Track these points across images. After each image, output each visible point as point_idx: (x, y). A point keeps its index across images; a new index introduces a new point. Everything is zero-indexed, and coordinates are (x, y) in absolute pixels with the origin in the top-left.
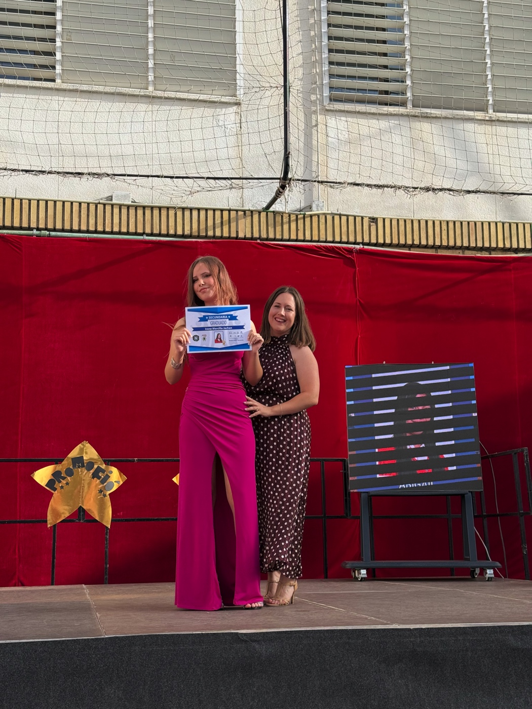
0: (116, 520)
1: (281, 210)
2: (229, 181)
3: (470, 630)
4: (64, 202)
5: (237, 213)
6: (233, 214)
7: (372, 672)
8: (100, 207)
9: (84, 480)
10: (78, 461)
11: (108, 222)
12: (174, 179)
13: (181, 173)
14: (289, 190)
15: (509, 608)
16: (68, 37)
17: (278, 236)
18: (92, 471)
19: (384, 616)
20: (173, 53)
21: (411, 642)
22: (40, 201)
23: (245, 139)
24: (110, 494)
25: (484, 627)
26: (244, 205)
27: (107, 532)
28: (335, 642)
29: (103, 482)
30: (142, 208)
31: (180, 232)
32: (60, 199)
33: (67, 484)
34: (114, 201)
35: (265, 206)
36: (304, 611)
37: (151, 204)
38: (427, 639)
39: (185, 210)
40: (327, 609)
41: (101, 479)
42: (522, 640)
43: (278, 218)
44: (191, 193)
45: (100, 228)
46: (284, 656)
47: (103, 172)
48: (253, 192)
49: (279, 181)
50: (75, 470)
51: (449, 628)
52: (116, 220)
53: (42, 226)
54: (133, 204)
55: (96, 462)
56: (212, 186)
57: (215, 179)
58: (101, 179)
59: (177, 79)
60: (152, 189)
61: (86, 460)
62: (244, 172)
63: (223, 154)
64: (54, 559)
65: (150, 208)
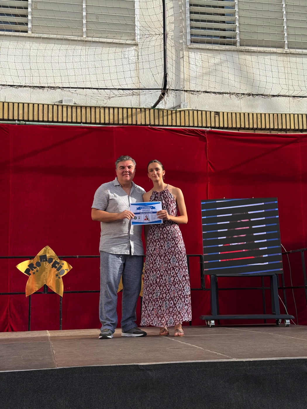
0: (66, 292)
1: (162, 108)
2: (131, 91)
4: (34, 104)
5: (136, 110)
6: (134, 110)
7: (221, 388)
8: (55, 107)
9: (47, 269)
10: (43, 257)
11: (60, 116)
12: (99, 90)
13: (103, 86)
14: (167, 96)
15: (302, 346)
16: (35, 6)
17: (161, 124)
18: (52, 264)
20: (98, 15)
21: (244, 369)
22: (20, 104)
23: (141, 65)
24: (62, 277)
26: (141, 105)
27: (61, 299)
29: (58, 270)
30: (80, 107)
31: (102, 121)
32: (31, 102)
33: (37, 271)
34: (63, 103)
35: (153, 106)
37: (85, 105)
38: (254, 368)
39: (106, 108)
40: (192, 347)
41: (57, 268)
43: (161, 113)
44: (109, 98)
45: (55, 120)
47: (56, 86)
48: (146, 98)
49: (161, 90)
50: (41, 263)
52: (65, 115)
53: (21, 118)
54: (74, 105)
55: (54, 258)
56: (121, 94)
57: (123, 89)
58: (55, 90)
59: (100, 30)
60: (86, 96)
61: (48, 257)
62: (140, 86)
63: (128, 74)
64: (29, 315)
65: (85, 107)
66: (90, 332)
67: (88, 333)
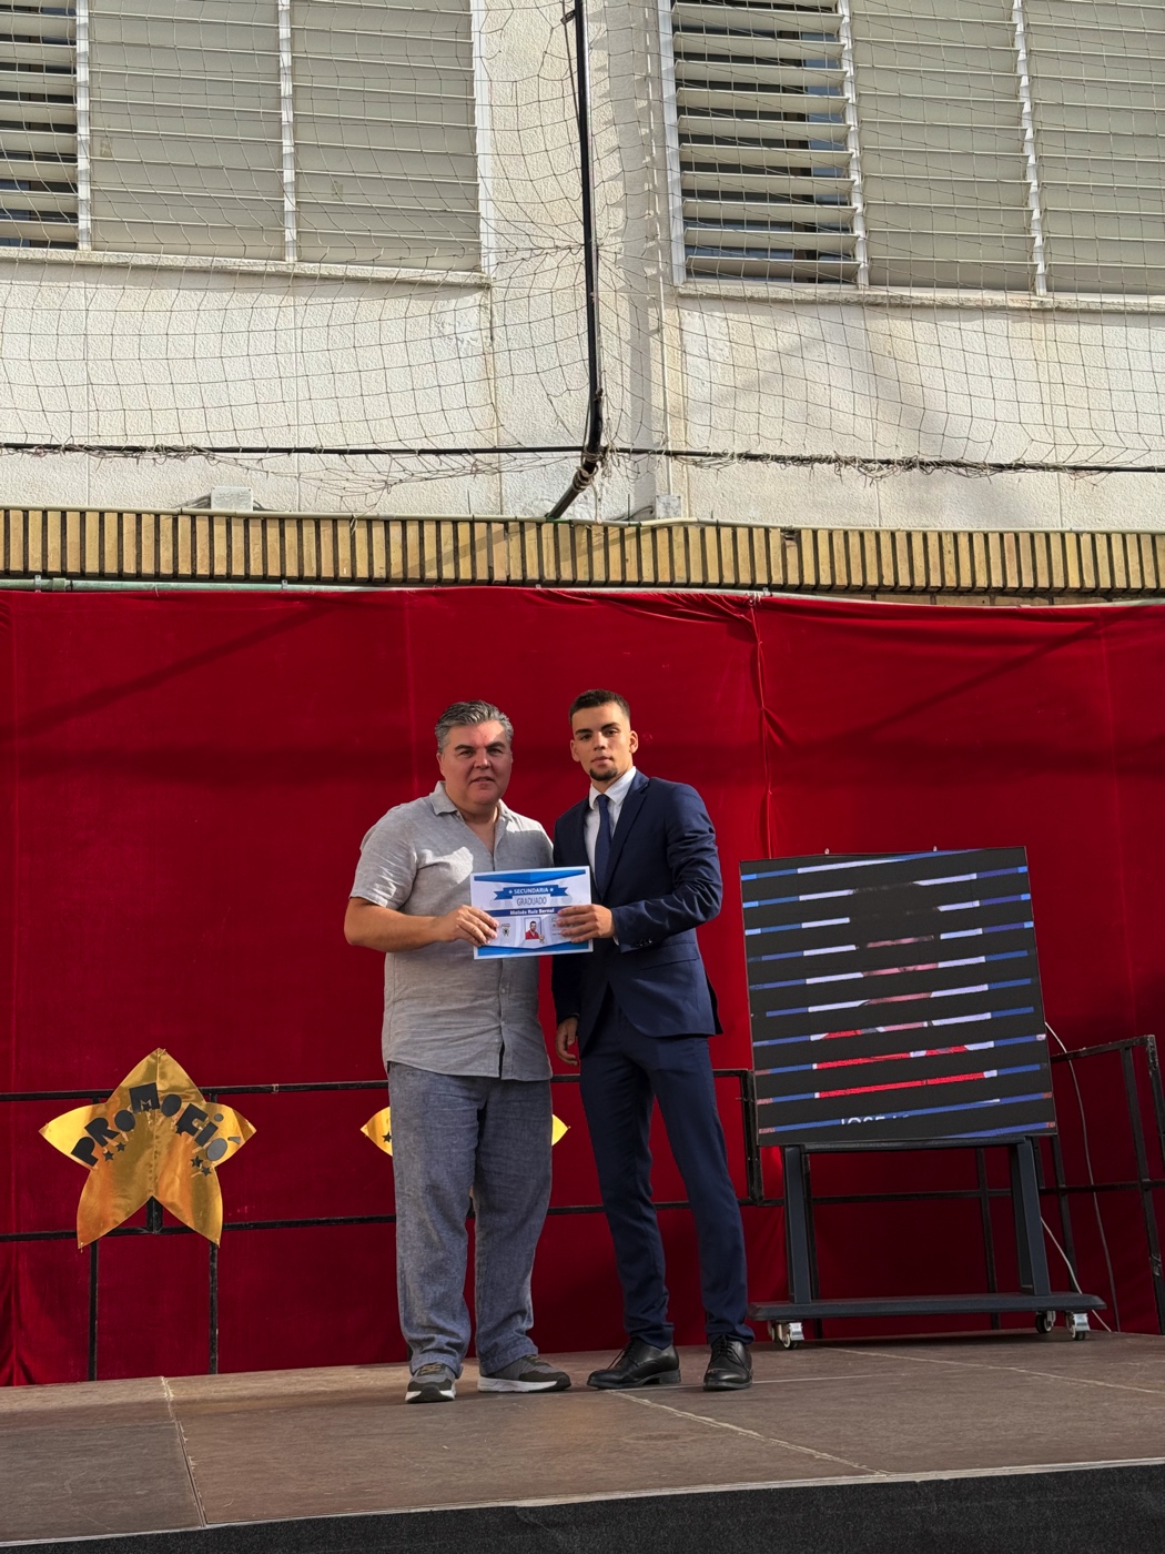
0: (232, 1226)
1: (586, 517)
2: (468, 457)
3: (1050, 1480)
4: (102, 514)
5: (489, 527)
6: (480, 529)
8: (184, 523)
9: (157, 1137)
10: (145, 1094)
11: (203, 556)
12: (347, 456)
13: (363, 440)
14: (603, 473)
16: (104, 149)
17: (582, 576)
18: (176, 1117)
20: (337, 179)
22: (49, 513)
23: (502, 362)
24: (218, 1168)
26: (505, 508)
27: (213, 1254)
29: (201, 1141)
30: (277, 522)
31: (362, 572)
32: (93, 506)
33: (121, 1147)
34: (215, 509)
35: (550, 510)
37: (297, 513)
38: (955, 1506)
39: (374, 523)
40: (720, 1431)
41: (197, 1135)
43: (582, 537)
44: (387, 485)
45: (184, 569)
47: (188, 443)
48: (524, 481)
49: (579, 453)
50: (137, 1116)
51: (1004, 1477)
52: (220, 550)
53: (54, 566)
54: (257, 512)
55: (188, 1097)
56: (432, 469)
57: (437, 452)
58: (184, 460)
59: (349, 235)
60: (298, 479)
61: (162, 1092)
62: (501, 437)
63: (454, 397)
64: (93, 1321)
65: (295, 522)
66: (327, 1381)
67: (319, 1385)
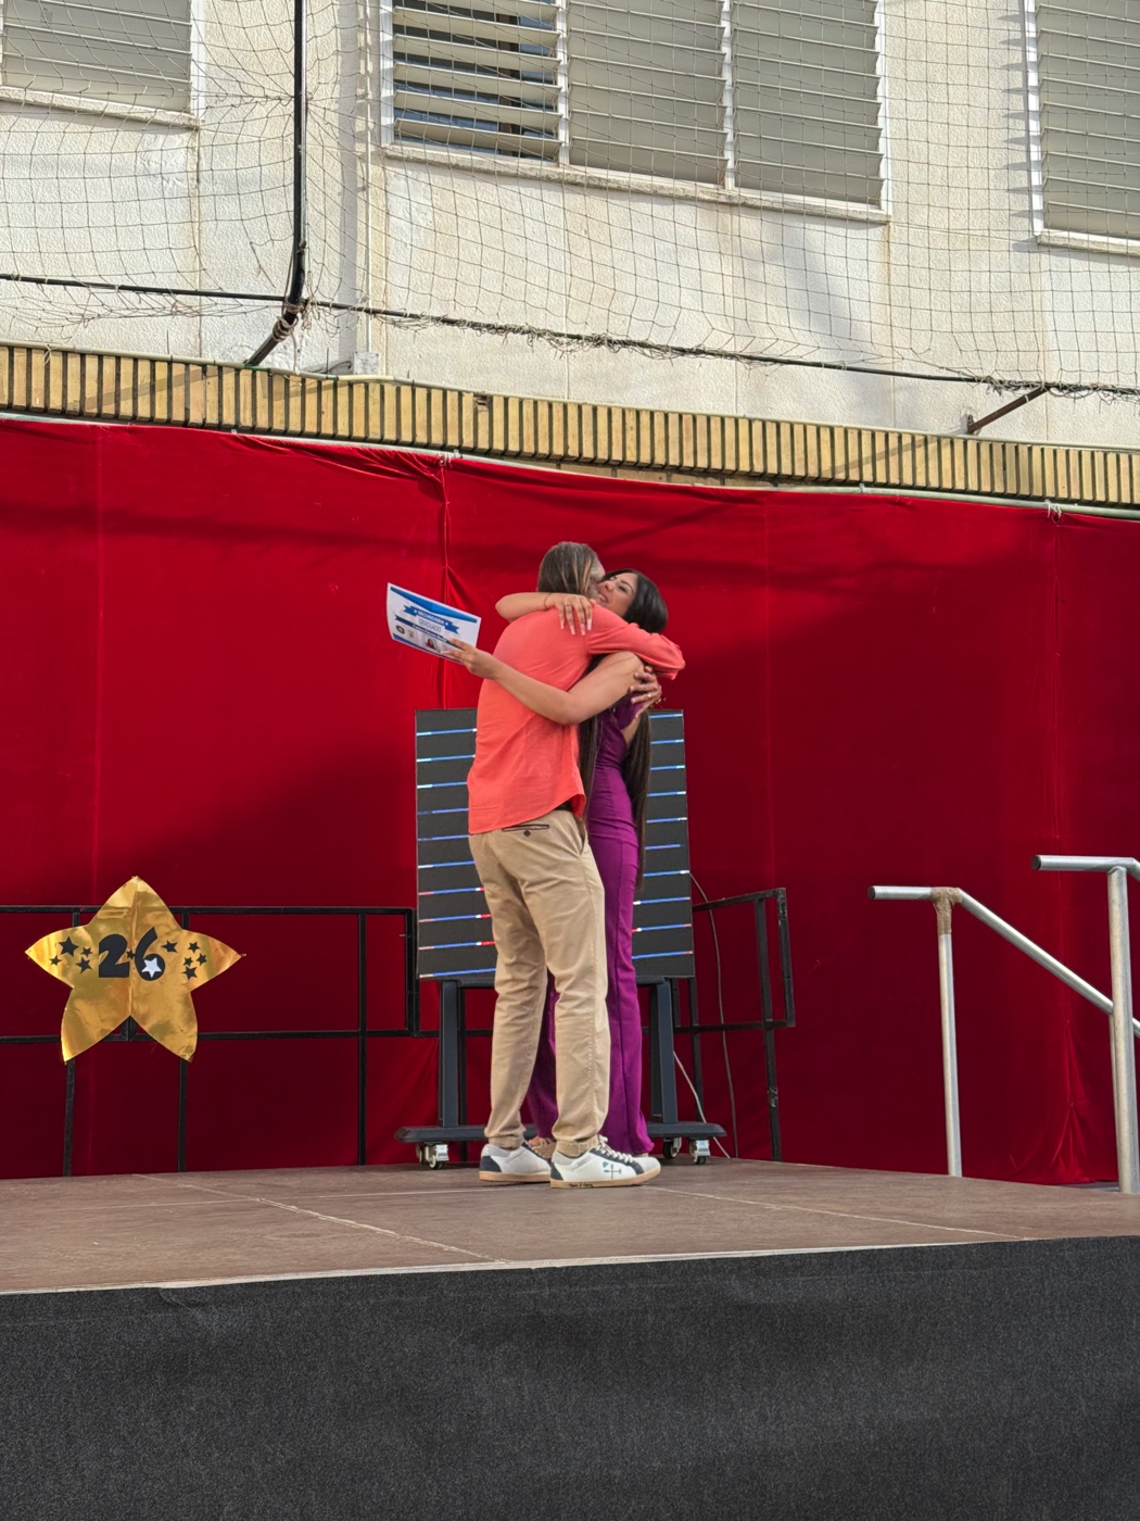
1: (285, 367)
2: (169, 298)
3: (652, 1269)
5: (187, 369)
6: (178, 370)
7: (448, 1363)
12: (45, 286)
13: (62, 272)
14: (303, 325)
15: (735, 1220)
17: (278, 425)
19: (478, 1243)
21: (530, 1296)
23: (206, 206)
25: (683, 1261)
26: (204, 351)
28: (372, 1302)
31: (56, 404)
35: (249, 357)
36: (308, 1235)
38: (565, 1291)
39: (69, 355)
40: (357, 1230)
42: (756, 1286)
43: (279, 386)
44: (84, 319)
46: (260, 1335)
48: (224, 326)
49: (281, 303)
51: (611, 1265)
56: (130, 306)
57: (137, 290)
59: (56, 65)
62: (204, 282)
63: (156, 235)
